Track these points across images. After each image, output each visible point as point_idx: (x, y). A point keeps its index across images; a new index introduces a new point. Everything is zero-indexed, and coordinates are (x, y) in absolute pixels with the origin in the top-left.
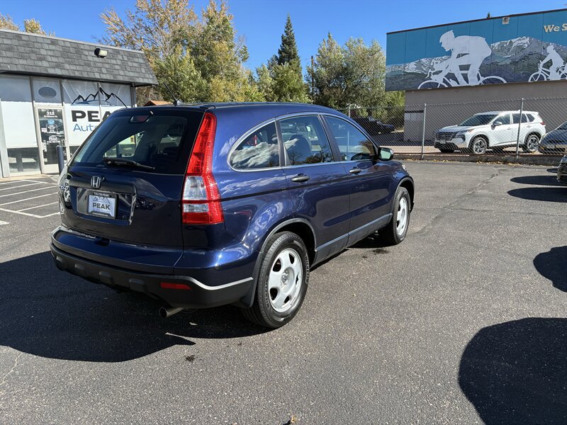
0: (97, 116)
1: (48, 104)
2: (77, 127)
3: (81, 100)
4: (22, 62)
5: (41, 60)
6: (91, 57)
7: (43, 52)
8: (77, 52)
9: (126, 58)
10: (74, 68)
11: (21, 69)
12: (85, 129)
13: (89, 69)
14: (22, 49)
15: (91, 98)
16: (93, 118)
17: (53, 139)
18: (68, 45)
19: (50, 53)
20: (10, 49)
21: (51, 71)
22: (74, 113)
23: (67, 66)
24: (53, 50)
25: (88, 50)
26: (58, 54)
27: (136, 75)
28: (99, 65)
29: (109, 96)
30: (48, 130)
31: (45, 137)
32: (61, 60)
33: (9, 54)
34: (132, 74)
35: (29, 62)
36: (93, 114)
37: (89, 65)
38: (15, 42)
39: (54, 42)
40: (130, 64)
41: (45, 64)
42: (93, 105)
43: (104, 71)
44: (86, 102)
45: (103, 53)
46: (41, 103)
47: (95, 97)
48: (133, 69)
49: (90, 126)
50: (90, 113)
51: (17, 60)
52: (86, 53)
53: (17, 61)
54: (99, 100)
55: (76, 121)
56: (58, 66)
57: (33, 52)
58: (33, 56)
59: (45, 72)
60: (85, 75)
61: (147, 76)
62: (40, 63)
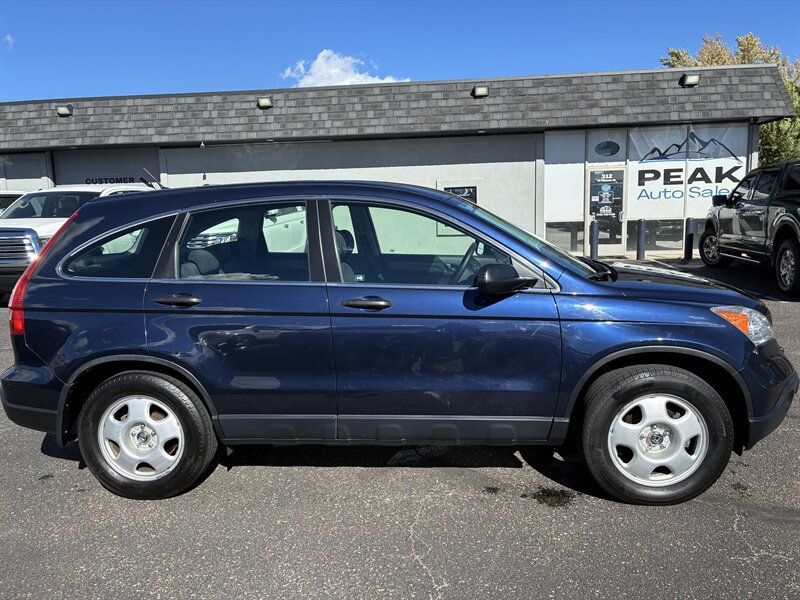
0: (679, 177)
1: (606, 163)
2: (644, 194)
3: (656, 154)
4: (565, 113)
5: (591, 107)
6: (673, 90)
7: (597, 96)
8: (648, 87)
9: (735, 81)
10: (639, 110)
11: (562, 123)
12: (655, 195)
13: (662, 109)
14: (569, 97)
15: (674, 149)
16: (672, 180)
17: (606, 211)
18: (638, 78)
19: (606, 95)
20: (553, 99)
21: (603, 120)
22: (642, 174)
23: (628, 110)
24: (613, 91)
25: (668, 81)
26: (618, 94)
27: (750, 105)
28: (682, 99)
29: (705, 144)
30: (601, 199)
31: (595, 208)
32: (621, 102)
33: (551, 106)
34: (741, 105)
35: (575, 112)
36: (672, 174)
37: (664, 103)
38: (563, 89)
39: (616, 79)
40: (742, 88)
41: (596, 111)
42: (676, 159)
43: (689, 107)
44: (663, 156)
45: (691, 80)
46: (597, 164)
47: (679, 147)
48: (747, 96)
49: (665, 191)
50: (667, 172)
51: (559, 112)
52: (665, 85)
53: (558, 114)
54: (687, 152)
55: (643, 185)
56: (615, 111)
57: (583, 98)
58: (582, 104)
59: (594, 123)
60: (654, 118)
61: (774, 103)
62: (589, 112)
